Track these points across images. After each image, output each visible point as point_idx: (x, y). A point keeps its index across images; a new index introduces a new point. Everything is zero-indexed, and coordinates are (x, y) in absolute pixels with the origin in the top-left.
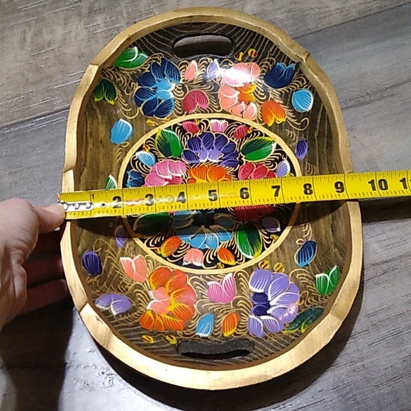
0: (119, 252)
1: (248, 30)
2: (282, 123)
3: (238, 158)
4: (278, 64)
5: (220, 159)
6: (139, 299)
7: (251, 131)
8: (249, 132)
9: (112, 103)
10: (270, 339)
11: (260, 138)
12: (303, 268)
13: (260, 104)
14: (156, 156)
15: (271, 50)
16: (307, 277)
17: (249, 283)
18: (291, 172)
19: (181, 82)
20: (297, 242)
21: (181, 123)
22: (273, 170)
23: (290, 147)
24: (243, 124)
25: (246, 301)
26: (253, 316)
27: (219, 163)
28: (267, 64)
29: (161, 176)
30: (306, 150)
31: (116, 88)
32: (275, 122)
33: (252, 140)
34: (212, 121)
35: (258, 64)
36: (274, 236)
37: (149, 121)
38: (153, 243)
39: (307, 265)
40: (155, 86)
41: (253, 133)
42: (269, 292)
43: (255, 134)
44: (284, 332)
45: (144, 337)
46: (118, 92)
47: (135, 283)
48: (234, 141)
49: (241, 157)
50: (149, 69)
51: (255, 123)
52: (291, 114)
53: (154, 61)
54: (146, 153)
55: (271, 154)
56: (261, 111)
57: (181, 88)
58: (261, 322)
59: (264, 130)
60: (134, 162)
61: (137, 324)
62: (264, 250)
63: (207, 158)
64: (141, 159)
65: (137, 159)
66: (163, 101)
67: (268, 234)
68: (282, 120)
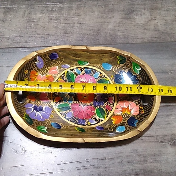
0: (60, 66)
2: (112, 122)
3: (97, 106)
4: (137, 121)
5: (97, 100)
6: (42, 71)
8: (108, 110)
9: (118, 63)
10: (23, 108)
11: (106, 114)
12: (51, 124)
13: (121, 115)
14: (98, 78)
15: (143, 118)
16: (47, 124)
17: (47, 106)
18: (91, 124)
20: (61, 123)
22: (92, 118)
23: (101, 124)
24: (112, 109)
25: (40, 104)
26: (34, 106)
28: (138, 117)
29: (90, 80)
30: (99, 130)
31: (124, 64)
32: (113, 120)
33: (105, 111)
34: (113, 98)
35: (138, 114)
36: (65, 116)
37: (112, 76)
38: (63, 76)
39: (51, 125)
41: (108, 112)
42: (42, 112)
44: (25, 113)
45: (27, 71)
46: (123, 65)
47: (48, 70)
48: (105, 105)
49: (98, 107)
50: (134, 75)
51: (113, 113)
52: (116, 126)
54: (99, 75)
55: (99, 118)
56: (118, 115)
58: (31, 108)
59: (109, 116)
60: (95, 71)
61: (32, 70)
62: (59, 112)
64: (96, 73)
65: (96, 72)
66: (121, 81)
67: (65, 114)
68: (114, 123)
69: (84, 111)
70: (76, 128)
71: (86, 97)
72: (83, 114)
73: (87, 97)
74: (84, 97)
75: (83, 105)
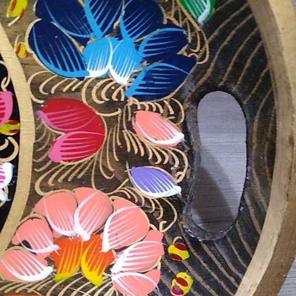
1: (238, 281)
13: (44, 291)
19: (132, 101)
21: (10, 88)
40: (124, 32)
50: (169, 24)
53: (190, 39)
56: (25, 290)
57: (114, 98)
66: (81, 49)
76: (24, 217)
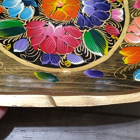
2: (122, 61)
3: (86, 26)
7: (113, 38)
8: (112, 36)
11: (107, 44)
18: (72, 64)
22: (75, 51)
23: (97, 65)
24: (121, 32)
27: (81, 13)
30: (93, 77)
32: (123, 56)
33: (105, 38)
34: (121, 11)
36: (10, 47)
41: (111, 39)
43: (111, 41)
48: (103, 24)
49: (88, 29)
51: (122, 41)
52: (132, 68)
55: (91, 51)
56: (135, 46)
59: (114, 48)
63: (86, 6)
67: (12, 43)
68: (126, 61)
69: (56, 38)
70: (35, 74)
71: (61, 7)
72: (55, 43)
73: (63, 7)
74: (57, 8)
75: (54, 24)
76: (129, 24)
